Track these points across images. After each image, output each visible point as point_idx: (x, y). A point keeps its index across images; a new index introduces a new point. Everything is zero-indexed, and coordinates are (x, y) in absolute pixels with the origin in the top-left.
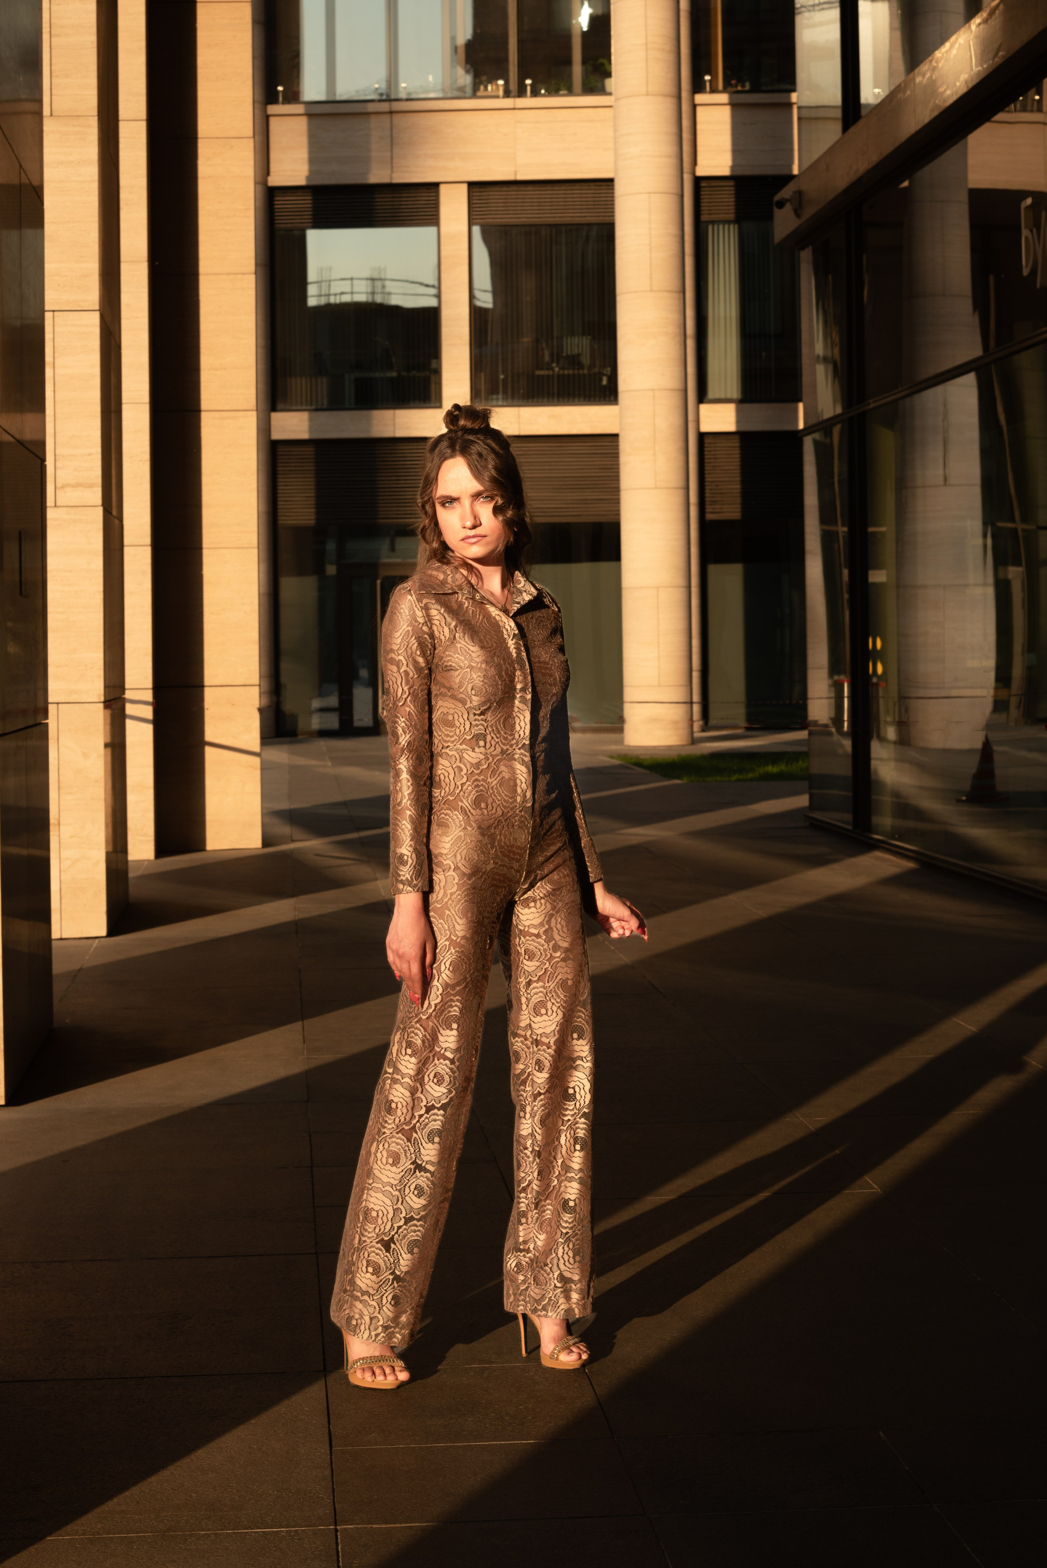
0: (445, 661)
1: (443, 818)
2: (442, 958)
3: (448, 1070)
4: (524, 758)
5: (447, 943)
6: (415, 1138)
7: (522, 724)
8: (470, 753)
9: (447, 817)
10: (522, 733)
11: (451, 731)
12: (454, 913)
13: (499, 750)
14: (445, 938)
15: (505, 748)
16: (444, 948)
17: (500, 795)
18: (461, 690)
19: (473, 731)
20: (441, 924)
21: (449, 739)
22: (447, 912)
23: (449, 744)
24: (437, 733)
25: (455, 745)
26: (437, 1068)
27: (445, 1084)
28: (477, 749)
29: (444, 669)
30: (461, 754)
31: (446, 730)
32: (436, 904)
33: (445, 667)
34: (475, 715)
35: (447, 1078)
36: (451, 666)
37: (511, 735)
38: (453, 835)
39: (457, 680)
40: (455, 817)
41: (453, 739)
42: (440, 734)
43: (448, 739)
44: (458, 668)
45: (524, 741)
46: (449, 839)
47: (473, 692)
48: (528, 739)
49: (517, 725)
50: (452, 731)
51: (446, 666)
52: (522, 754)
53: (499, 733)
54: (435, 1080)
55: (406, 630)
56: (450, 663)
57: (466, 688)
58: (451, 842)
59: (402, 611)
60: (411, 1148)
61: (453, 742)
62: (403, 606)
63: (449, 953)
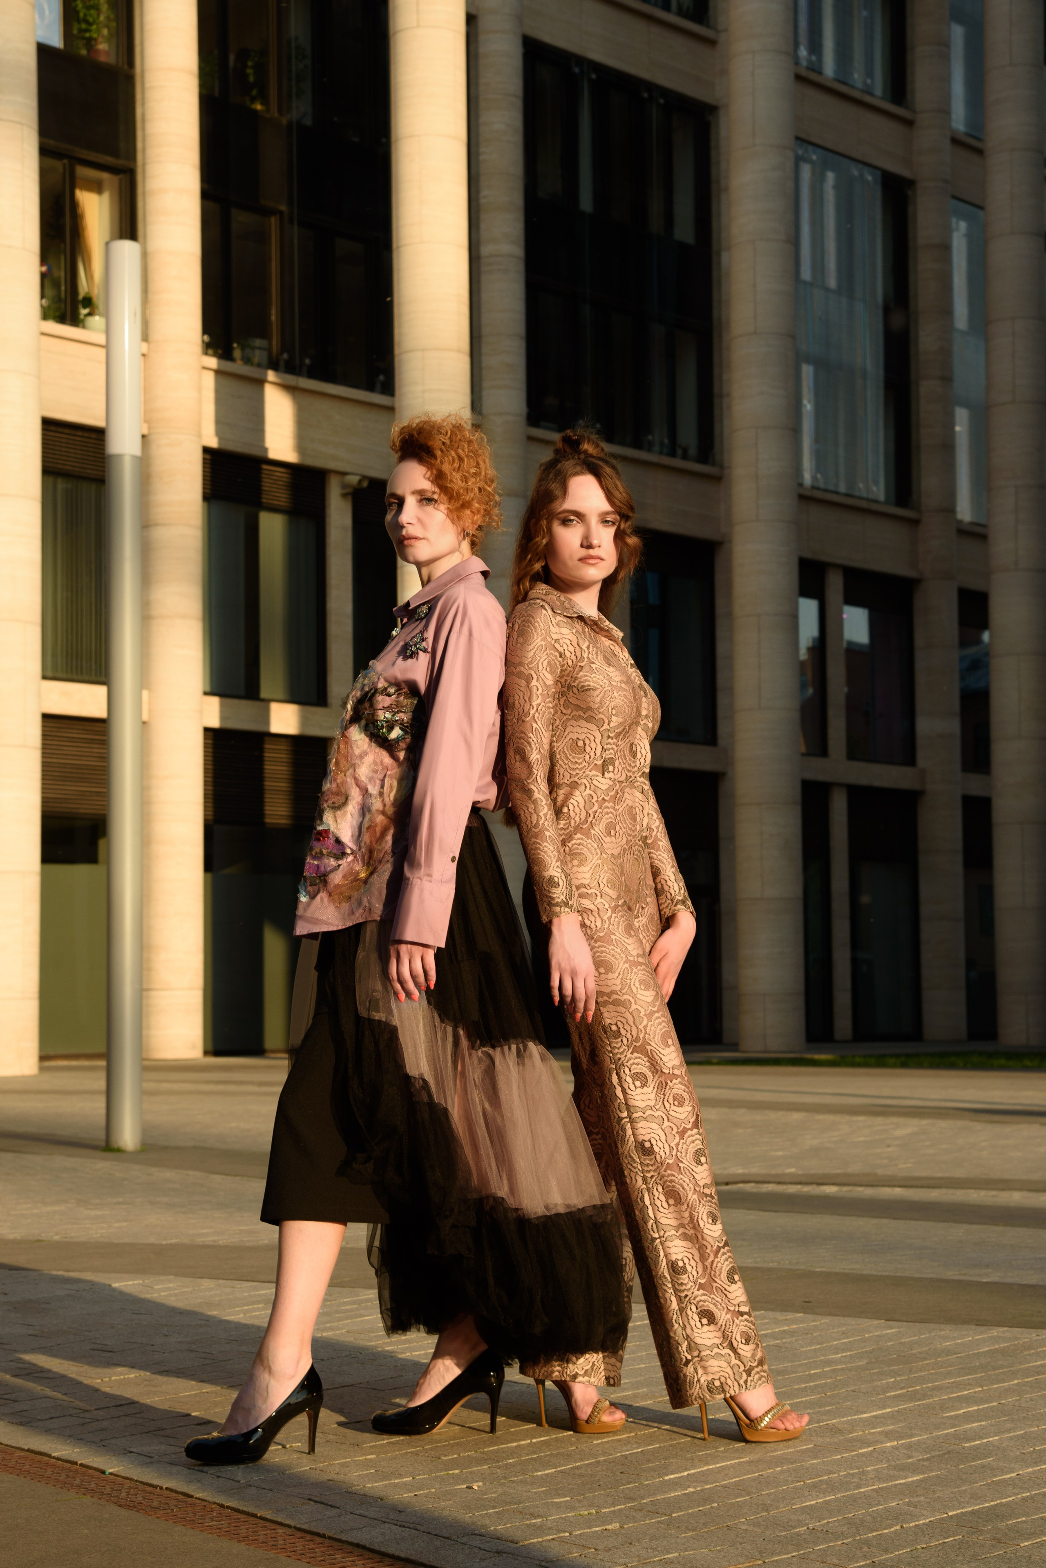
0: (580, 682)
1: (577, 849)
2: (629, 981)
3: (683, 1087)
4: (644, 786)
5: (627, 965)
6: (684, 1167)
7: (643, 752)
8: (600, 779)
9: (581, 847)
10: (642, 761)
11: (579, 759)
12: (620, 936)
13: (624, 776)
14: (622, 962)
15: (629, 774)
16: (626, 971)
17: (626, 823)
18: (601, 710)
19: (604, 756)
20: (613, 949)
21: (577, 766)
22: (613, 937)
23: (577, 771)
24: (563, 761)
25: (584, 772)
26: (673, 1090)
27: (687, 1102)
28: (607, 775)
29: (581, 690)
30: (590, 781)
31: (574, 758)
32: (598, 934)
33: (581, 688)
34: (609, 737)
35: (686, 1096)
36: (589, 685)
37: (633, 762)
38: (591, 864)
39: (598, 700)
40: (589, 845)
41: (581, 766)
42: (567, 762)
43: (575, 767)
44: (598, 687)
45: (644, 769)
46: (588, 868)
47: (614, 712)
48: (648, 767)
49: (638, 753)
50: (581, 758)
51: (583, 686)
52: (642, 782)
53: (625, 759)
54: (676, 1103)
55: (539, 644)
56: (587, 683)
57: (608, 707)
58: (591, 871)
59: (536, 624)
60: (685, 1179)
61: (581, 769)
62: (538, 620)
63: (633, 974)
